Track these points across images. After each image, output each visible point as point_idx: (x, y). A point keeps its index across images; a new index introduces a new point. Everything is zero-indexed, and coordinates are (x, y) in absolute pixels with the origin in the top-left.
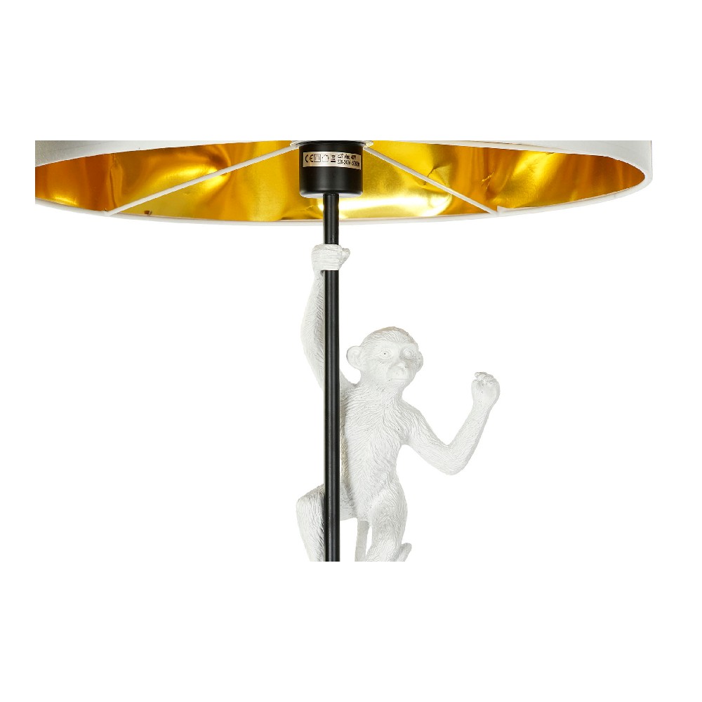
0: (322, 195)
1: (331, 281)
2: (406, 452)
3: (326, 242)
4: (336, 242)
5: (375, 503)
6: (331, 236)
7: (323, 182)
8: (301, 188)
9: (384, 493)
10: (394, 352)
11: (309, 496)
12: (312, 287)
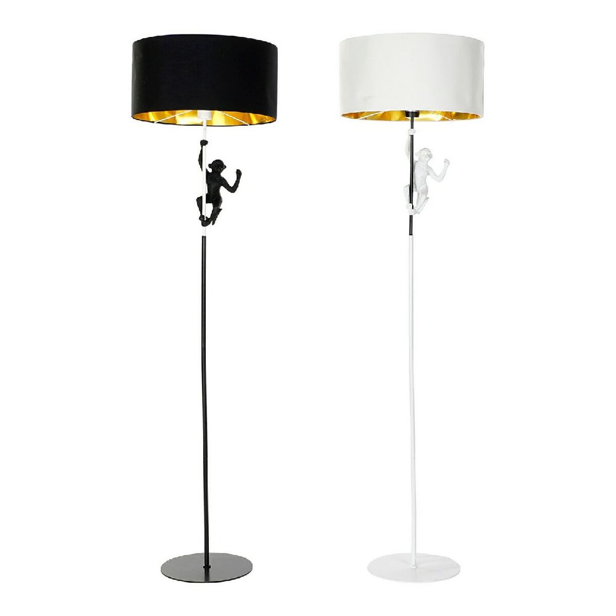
0: (410, 118)
1: (412, 137)
3: (411, 128)
4: (413, 128)
7: (410, 115)
8: (405, 116)
10: (426, 154)
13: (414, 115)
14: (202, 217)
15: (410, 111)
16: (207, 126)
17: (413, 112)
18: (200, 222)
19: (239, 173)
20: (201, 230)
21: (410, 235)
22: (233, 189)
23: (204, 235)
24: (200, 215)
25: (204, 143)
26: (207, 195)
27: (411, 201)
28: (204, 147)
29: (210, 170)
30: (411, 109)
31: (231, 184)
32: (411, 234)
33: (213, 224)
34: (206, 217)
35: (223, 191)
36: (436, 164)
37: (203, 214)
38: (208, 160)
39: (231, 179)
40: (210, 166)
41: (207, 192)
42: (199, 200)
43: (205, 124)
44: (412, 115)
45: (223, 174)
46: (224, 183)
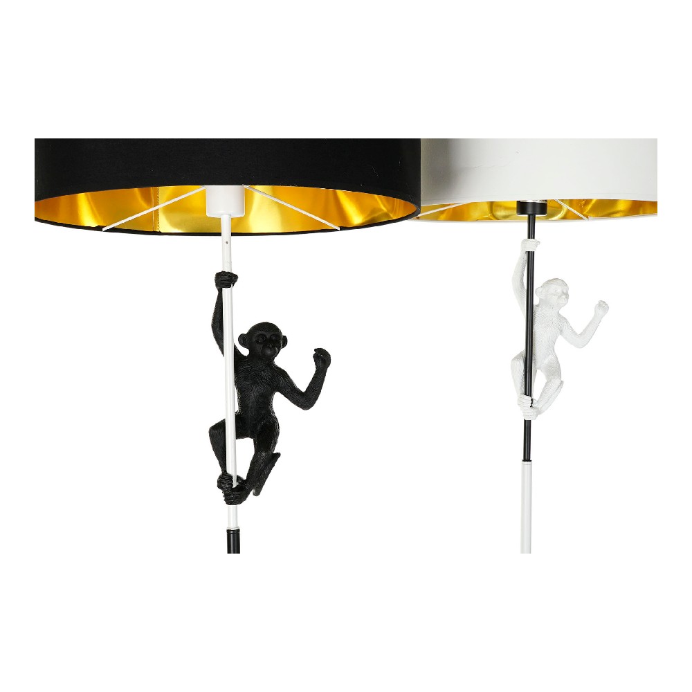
0: (527, 216)
1: (530, 256)
2: (560, 337)
3: (529, 238)
4: (534, 238)
5: (546, 362)
6: (531, 234)
7: (530, 210)
8: (518, 212)
9: (550, 356)
10: (559, 290)
11: (517, 358)
12: (519, 258)
13: (538, 209)
14: (224, 480)
15: (530, 201)
16: (233, 234)
17: (534, 204)
18: (220, 493)
19: (322, 359)
20: (223, 515)
21: (524, 460)
22: (306, 399)
23: (233, 528)
24: (220, 472)
25: (225, 280)
26: (239, 418)
27: (528, 391)
28: (225, 290)
29: (245, 352)
30: (529, 199)
31: (302, 383)
32: (527, 458)
33: (257, 494)
34: (238, 478)
35: (280, 404)
36: (577, 312)
37: (230, 471)
38: (239, 324)
39: (300, 371)
40: (244, 339)
41: (237, 409)
42: (217, 433)
43: (226, 229)
44: (532, 211)
45: (281, 360)
46: (282, 382)
